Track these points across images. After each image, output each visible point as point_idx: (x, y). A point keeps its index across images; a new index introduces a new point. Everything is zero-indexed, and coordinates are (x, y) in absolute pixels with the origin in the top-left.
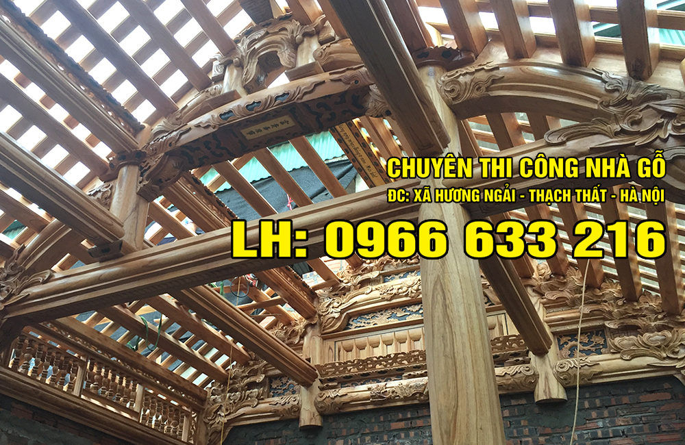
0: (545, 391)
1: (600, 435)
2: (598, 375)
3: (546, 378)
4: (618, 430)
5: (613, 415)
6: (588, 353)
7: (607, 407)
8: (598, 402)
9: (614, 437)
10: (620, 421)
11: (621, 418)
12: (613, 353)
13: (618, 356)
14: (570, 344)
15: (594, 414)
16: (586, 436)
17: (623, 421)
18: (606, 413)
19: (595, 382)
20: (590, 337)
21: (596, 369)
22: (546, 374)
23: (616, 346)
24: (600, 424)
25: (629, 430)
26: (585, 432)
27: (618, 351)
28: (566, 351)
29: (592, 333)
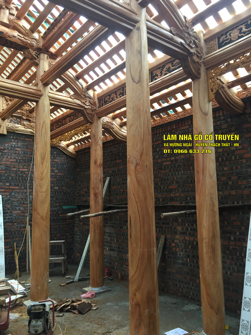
0: (2, 131)
1: (13, 146)
2: (17, 130)
3: (4, 128)
4: (18, 146)
5: (18, 142)
6: (15, 123)
7: (17, 139)
8: (15, 137)
9: (17, 148)
10: (19, 144)
11: (20, 143)
12: (23, 125)
13: (24, 127)
14: (11, 119)
15: (13, 140)
16: (9, 146)
17: (20, 144)
18: (16, 141)
19: (16, 132)
20: (17, 118)
21: (17, 129)
22: (4, 126)
23: (24, 124)
24: (14, 143)
25: (21, 147)
26: (10, 145)
27: (24, 125)
28: (9, 121)
29: (17, 117)
